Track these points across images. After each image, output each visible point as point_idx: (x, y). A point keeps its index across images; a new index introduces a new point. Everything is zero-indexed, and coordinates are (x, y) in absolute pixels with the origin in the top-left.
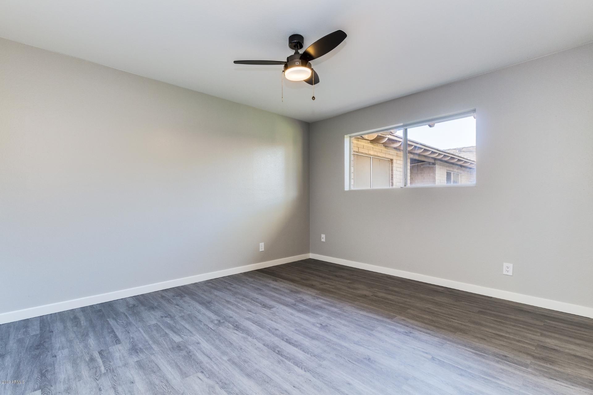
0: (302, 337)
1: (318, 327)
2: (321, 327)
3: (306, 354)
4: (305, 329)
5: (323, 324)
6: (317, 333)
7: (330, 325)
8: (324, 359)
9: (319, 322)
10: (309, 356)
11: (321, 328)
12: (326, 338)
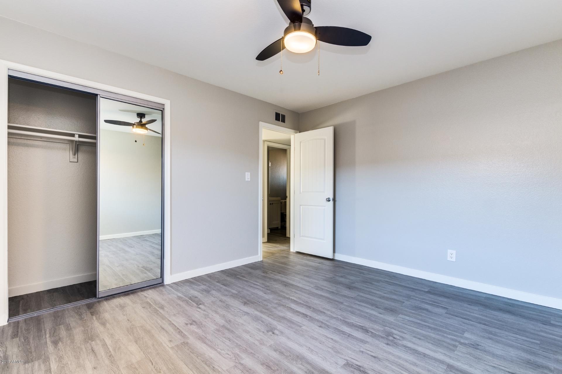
0: (294, 319)
1: (278, 330)
2: (274, 330)
3: (289, 306)
4: (292, 328)
5: (271, 333)
6: (279, 323)
7: (263, 332)
8: (276, 303)
9: (276, 337)
10: (287, 305)
11: (275, 328)
12: (271, 318)
